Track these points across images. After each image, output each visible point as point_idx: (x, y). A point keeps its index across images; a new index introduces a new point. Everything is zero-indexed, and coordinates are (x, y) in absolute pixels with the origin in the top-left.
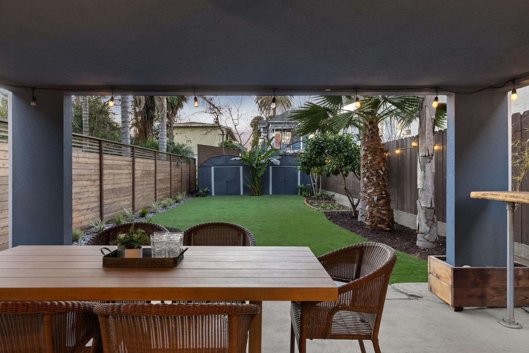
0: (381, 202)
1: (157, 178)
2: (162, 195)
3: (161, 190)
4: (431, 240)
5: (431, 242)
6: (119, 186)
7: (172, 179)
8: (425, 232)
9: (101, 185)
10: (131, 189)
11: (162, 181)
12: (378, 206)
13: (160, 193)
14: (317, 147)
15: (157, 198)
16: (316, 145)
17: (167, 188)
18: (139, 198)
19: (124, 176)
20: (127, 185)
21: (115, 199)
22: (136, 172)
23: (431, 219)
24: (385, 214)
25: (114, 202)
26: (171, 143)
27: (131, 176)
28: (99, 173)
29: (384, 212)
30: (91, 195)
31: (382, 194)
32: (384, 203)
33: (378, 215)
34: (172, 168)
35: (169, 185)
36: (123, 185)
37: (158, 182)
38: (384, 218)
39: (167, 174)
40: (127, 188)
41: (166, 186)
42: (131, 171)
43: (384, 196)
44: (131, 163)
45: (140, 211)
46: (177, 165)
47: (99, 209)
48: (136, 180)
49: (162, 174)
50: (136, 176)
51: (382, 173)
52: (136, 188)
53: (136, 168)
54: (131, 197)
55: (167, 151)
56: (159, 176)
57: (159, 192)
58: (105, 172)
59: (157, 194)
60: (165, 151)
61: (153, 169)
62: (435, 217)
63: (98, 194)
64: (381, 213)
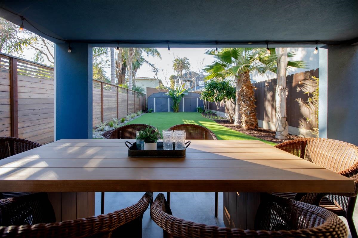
0: (252, 114)
1: (129, 103)
2: (131, 111)
3: (130, 109)
4: (285, 135)
5: (285, 136)
6: (111, 106)
7: (135, 104)
8: (281, 131)
9: (102, 106)
10: (116, 108)
11: (131, 104)
12: (250, 117)
13: (130, 111)
14: (212, 87)
15: (129, 113)
16: (211, 86)
17: (133, 108)
18: (120, 113)
19: (113, 102)
20: (114, 106)
21: (109, 113)
22: (119, 100)
23: (285, 123)
24: (253, 121)
25: (109, 115)
26: (134, 86)
27: (117, 101)
28: (101, 99)
29: (253, 120)
30: (98, 111)
31: (252, 110)
32: (253, 115)
33: (250, 121)
34: (135, 98)
35: (134, 107)
36: (113, 106)
37: (129, 105)
38: (253, 123)
39: (133, 101)
40: (115, 108)
41: (132, 107)
42: (116, 99)
43: (253, 111)
44: (117, 95)
45: (121, 119)
46: (138, 97)
47: (101, 118)
48: (119, 103)
49: (131, 101)
50: (119, 101)
51: (252, 99)
52: (119, 108)
53: (119, 97)
54: (116, 112)
55: (133, 89)
56: (130, 102)
57: (129, 110)
58: (104, 99)
59: (129, 111)
60: (132, 89)
61: (127, 98)
62: (287, 122)
63: (101, 110)
64: (251, 121)
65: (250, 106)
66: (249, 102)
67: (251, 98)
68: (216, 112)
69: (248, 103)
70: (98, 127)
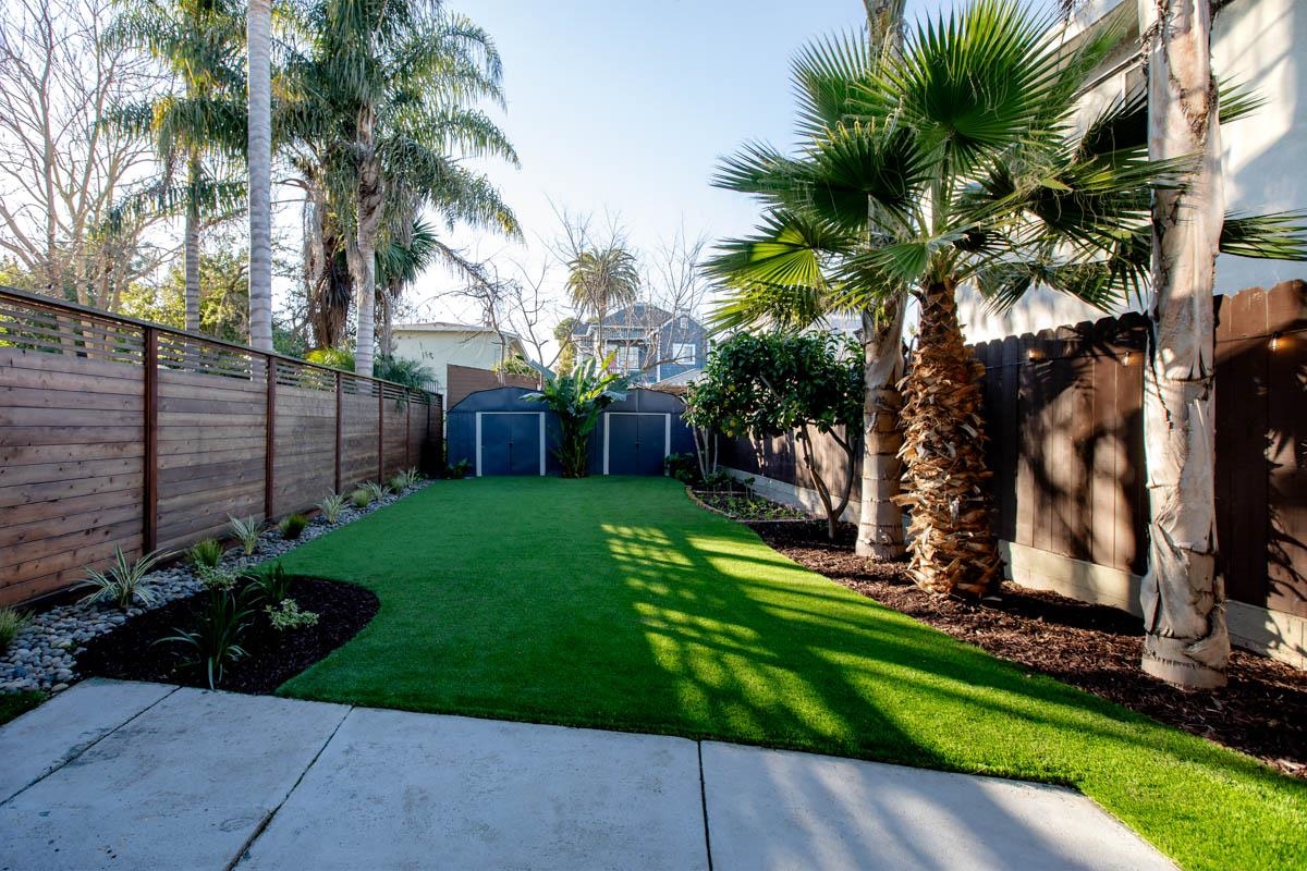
0: (970, 516)
1: (343, 436)
2: (355, 476)
3: (352, 465)
4: (1212, 664)
5: (1213, 669)
6: (218, 458)
7: (384, 440)
8: (1190, 634)
9: (148, 458)
10: (262, 465)
11: (355, 443)
12: (961, 530)
13: (351, 473)
14: (741, 364)
15: (342, 485)
17: (370, 461)
18: (288, 486)
19: (238, 432)
20: (247, 455)
21: (204, 496)
22: (278, 421)
23: (1208, 588)
24: (979, 555)
25: (201, 503)
26: (386, 358)
27: (263, 431)
28: (141, 421)
29: (978, 547)
30: (108, 487)
31: (971, 493)
32: (977, 521)
33: (961, 554)
34: (385, 414)
35: (376, 454)
36: (236, 456)
37: (344, 447)
38: (979, 564)
39: (370, 428)
40: (247, 463)
41: (367, 455)
42: (261, 419)
43: (981, 499)
44: (264, 398)
45: (284, 523)
46: (398, 408)
47: (139, 526)
48: (278, 441)
49: (358, 428)
50: (277, 430)
51: (974, 433)
52: (277, 463)
53: (279, 409)
54: (262, 484)
55: (375, 374)
56: (348, 433)
57: (349, 470)
58: (163, 418)
59: (343, 476)
60: (369, 374)
61: (333, 413)
62: (1220, 581)
63: (138, 481)
64: (969, 550)
65: (958, 472)
66: (956, 448)
67: (967, 427)
68: (753, 480)
69: (953, 453)
70: (95, 588)
